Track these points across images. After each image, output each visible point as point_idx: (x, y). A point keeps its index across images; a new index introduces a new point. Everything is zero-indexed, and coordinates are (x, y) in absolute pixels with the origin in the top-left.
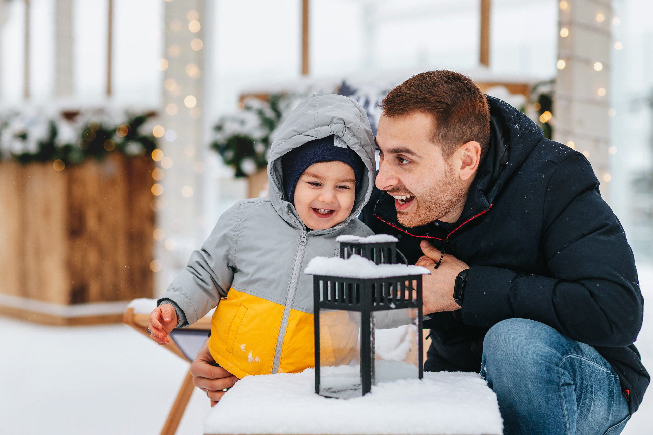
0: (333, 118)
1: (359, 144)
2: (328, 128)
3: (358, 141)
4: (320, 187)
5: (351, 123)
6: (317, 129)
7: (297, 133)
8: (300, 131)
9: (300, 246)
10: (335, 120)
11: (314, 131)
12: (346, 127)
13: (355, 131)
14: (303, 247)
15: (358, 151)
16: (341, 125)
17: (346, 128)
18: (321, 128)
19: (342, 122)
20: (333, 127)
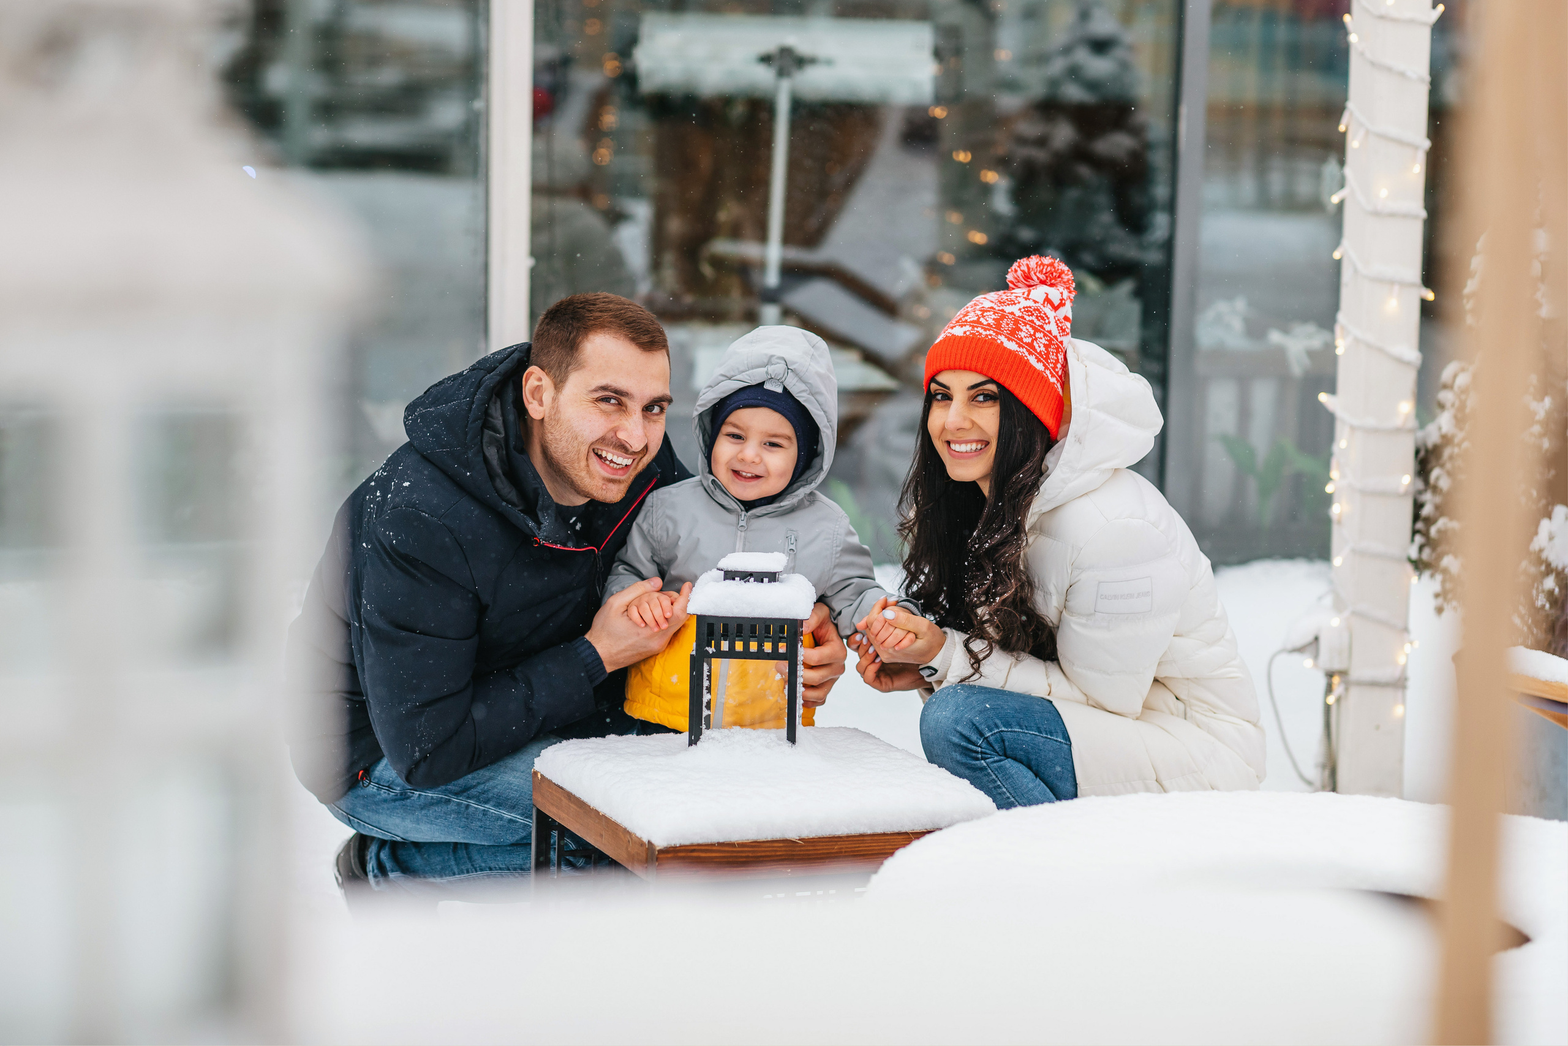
0: (772, 356)
1: (808, 392)
2: (764, 370)
3: (807, 388)
4: (742, 441)
5: (794, 363)
6: (751, 371)
7: (725, 378)
8: (728, 375)
9: (739, 532)
10: (774, 360)
11: (747, 375)
12: (788, 369)
13: (801, 374)
14: (743, 534)
15: (805, 401)
16: (782, 366)
17: (789, 371)
18: (754, 370)
19: (783, 362)
20: (770, 368)
